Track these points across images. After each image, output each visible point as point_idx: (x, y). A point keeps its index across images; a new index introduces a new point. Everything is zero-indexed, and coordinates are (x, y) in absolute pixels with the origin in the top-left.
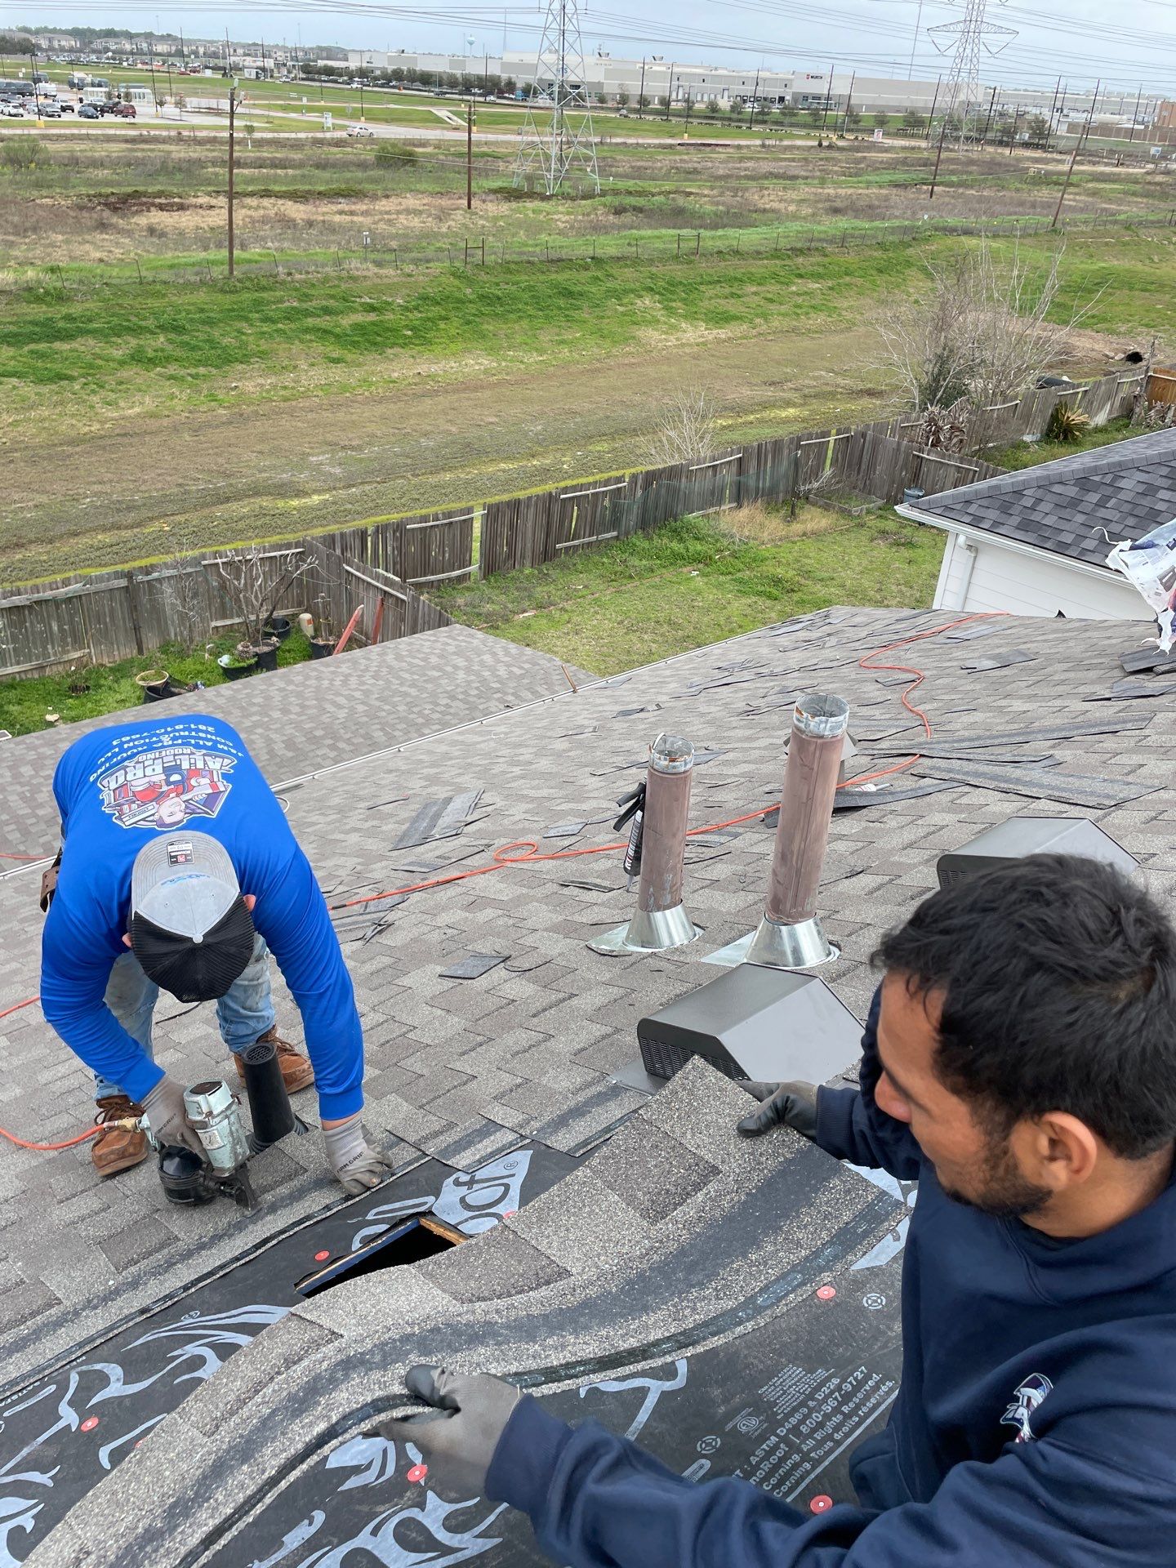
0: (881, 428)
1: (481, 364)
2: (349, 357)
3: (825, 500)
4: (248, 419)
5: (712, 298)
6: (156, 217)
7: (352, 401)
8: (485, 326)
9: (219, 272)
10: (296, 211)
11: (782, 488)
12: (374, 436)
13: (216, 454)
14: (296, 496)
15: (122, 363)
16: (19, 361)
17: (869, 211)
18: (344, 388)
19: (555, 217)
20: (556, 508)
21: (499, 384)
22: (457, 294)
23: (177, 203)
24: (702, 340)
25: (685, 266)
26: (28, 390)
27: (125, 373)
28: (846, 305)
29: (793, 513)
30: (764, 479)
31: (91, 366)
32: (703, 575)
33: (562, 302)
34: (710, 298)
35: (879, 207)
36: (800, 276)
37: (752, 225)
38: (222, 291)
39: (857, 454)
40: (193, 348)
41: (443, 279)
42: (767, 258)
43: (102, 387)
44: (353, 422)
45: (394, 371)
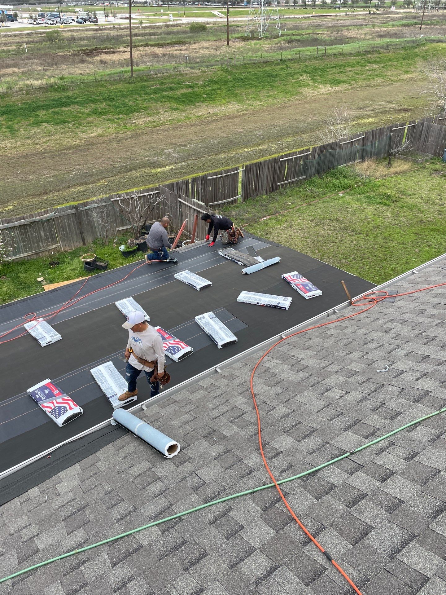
0: (429, 120)
1: (235, 107)
2: (181, 107)
4: (139, 135)
5: (332, 74)
6: (104, 57)
7: (182, 126)
8: (237, 91)
9: (127, 75)
10: (159, 51)
11: (383, 151)
12: (191, 140)
13: (127, 151)
14: (160, 167)
15: (89, 115)
16: (48, 116)
17: (395, 35)
18: (179, 121)
19: (264, 46)
20: (278, 166)
21: (244, 115)
22: (225, 79)
23: (112, 51)
24: (329, 92)
25: (320, 61)
26: (51, 128)
27: (90, 119)
28: (390, 74)
29: (390, 163)
30: (375, 147)
31: (76, 117)
32: (350, 195)
33: (268, 80)
35: (399, 34)
36: (370, 63)
37: (348, 43)
38: (129, 83)
40: (117, 107)
41: (218, 73)
42: (355, 56)
43: (81, 125)
44: (183, 135)
45: (199, 112)
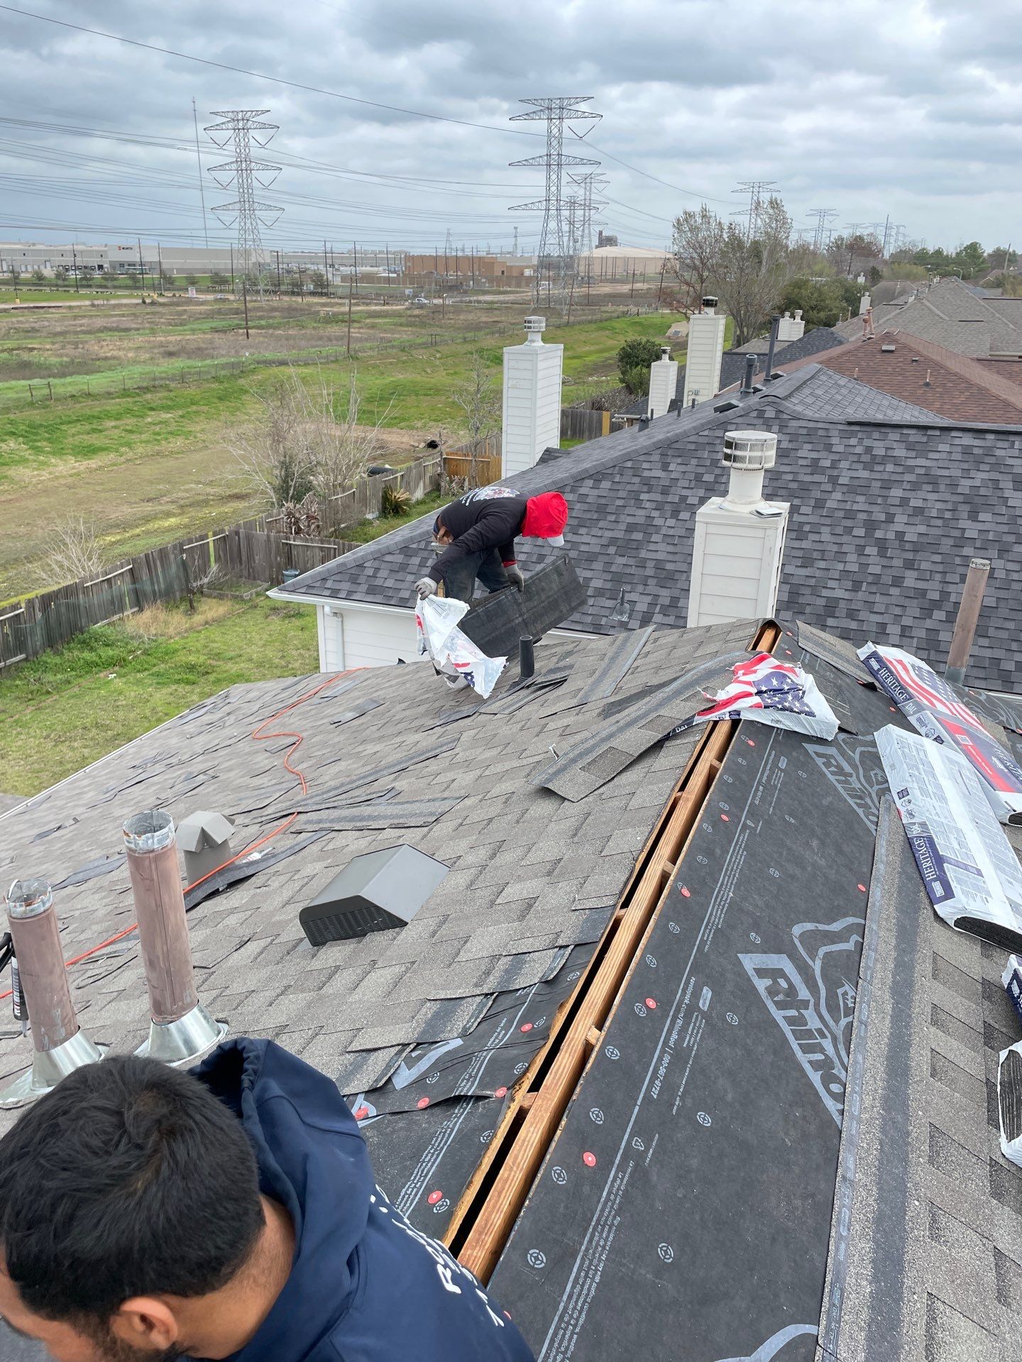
0: (250, 525)
3: (217, 590)
5: (75, 434)
11: (176, 587)
17: (199, 352)
24: (74, 471)
25: (42, 410)
28: (199, 428)
29: (192, 607)
30: (158, 582)
32: (120, 676)
34: (73, 435)
35: (207, 349)
36: (152, 409)
37: (98, 371)
39: (235, 549)
42: (118, 397)
